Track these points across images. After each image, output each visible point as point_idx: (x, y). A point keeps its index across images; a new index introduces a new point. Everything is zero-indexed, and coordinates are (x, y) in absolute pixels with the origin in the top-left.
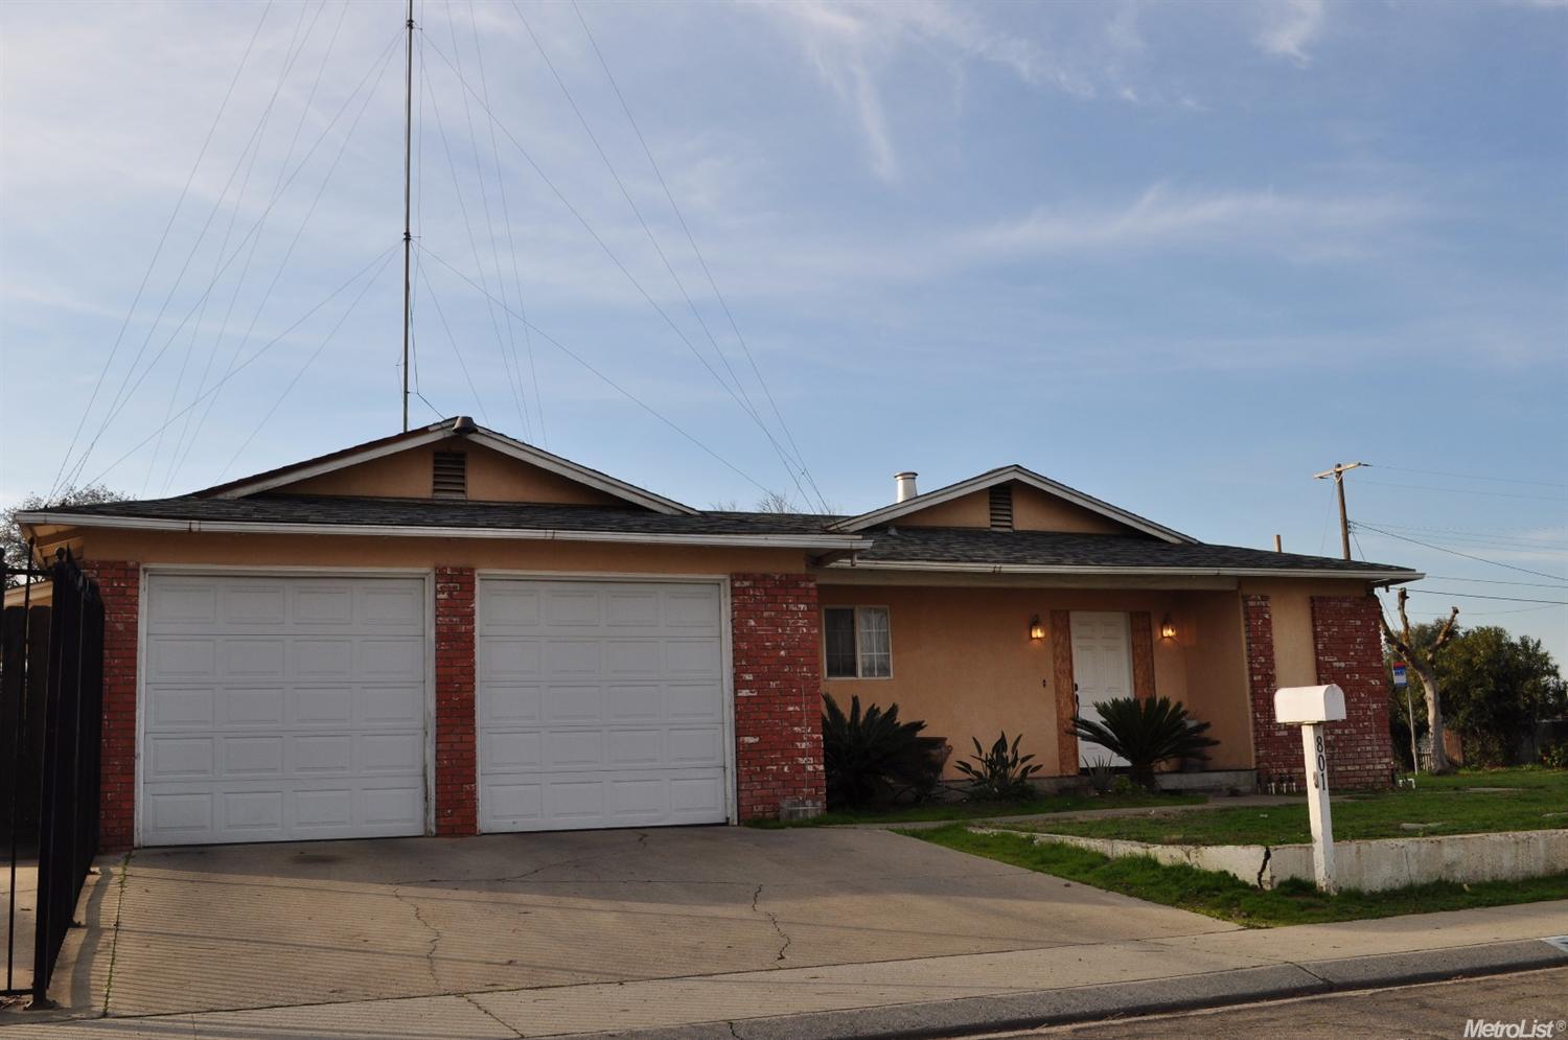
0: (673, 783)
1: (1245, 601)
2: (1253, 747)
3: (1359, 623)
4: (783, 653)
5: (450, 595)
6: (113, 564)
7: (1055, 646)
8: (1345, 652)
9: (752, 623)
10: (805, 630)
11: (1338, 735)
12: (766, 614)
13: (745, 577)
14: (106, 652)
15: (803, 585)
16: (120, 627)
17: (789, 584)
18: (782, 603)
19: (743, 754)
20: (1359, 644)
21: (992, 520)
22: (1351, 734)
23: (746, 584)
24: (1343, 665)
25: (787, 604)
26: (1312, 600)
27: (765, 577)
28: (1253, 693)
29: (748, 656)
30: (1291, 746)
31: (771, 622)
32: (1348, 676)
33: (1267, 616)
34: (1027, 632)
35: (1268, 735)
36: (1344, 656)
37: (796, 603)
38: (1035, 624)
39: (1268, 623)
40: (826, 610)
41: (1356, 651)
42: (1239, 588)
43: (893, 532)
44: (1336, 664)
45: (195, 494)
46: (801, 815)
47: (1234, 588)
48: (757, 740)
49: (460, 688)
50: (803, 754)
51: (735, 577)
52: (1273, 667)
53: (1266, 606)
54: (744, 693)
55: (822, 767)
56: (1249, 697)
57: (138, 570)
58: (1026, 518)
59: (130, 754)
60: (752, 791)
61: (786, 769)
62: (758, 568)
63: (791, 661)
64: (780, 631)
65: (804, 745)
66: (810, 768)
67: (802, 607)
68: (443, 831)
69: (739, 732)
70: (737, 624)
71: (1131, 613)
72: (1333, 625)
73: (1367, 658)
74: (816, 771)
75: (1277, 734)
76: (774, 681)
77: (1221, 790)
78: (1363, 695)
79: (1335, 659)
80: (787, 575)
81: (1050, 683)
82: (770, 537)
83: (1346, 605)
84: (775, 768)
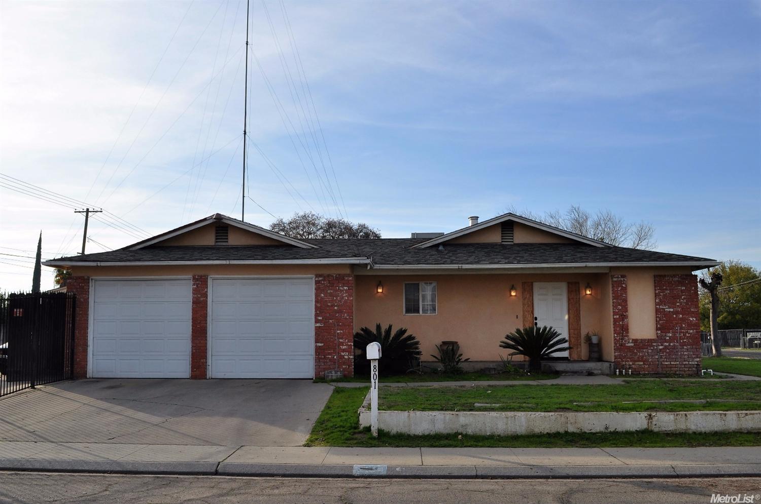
0: (291, 361)
1: (612, 278)
2: (613, 351)
3: (683, 288)
4: (336, 308)
5: (197, 286)
6: (79, 278)
7: (524, 299)
8: (674, 304)
9: (323, 295)
10: (346, 298)
11: (666, 346)
12: (329, 291)
13: (320, 276)
14: (78, 309)
15: (346, 278)
16: (82, 300)
17: (340, 279)
18: (336, 287)
19: (318, 350)
20: (683, 299)
21: (502, 239)
22: (674, 345)
23: (320, 279)
24: (672, 310)
25: (339, 287)
26: (655, 276)
27: (329, 276)
28: (615, 324)
29: (321, 309)
30: (635, 351)
31: (331, 295)
32: (674, 316)
33: (624, 286)
34: (509, 293)
35: (621, 345)
36: (672, 305)
37: (342, 287)
38: (513, 288)
39: (625, 290)
40: (406, 284)
41: (681, 303)
42: (610, 271)
43: (441, 248)
44: (668, 310)
45: (121, 249)
46: (330, 377)
47: (608, 272)
48: (323, 344)
49: (200, 322)
50: (344, 351)
51: (317, 276)
52: (626, 311)
53: (624, 280)
54: (318, 325)
55: (352, 357)
56: (612, 326)
57: (89, 279)
58: (520, 238)
59: (86, 345)
60: (319, 366)
61: (335, 357)
62: (326, 272)
63: (340, 311)
64: (335, 298)
65: (344, 347)
66: (346, 357)
67: (345, 288)
68: (194, 377)
69: (317, 341)
70: (317, 296)
71: (569, 283)
72: (666, 289)
73: (688, 306)
74: (349, 358)
75: (627, 345)
76: (331, 320)
77: (582, 372)
78: (684, 326)
79: (667, 307)
80: (339, 275)
81: (520, 316)
82: (322, 259)
83: (676, 279)
84: (330, 356)
